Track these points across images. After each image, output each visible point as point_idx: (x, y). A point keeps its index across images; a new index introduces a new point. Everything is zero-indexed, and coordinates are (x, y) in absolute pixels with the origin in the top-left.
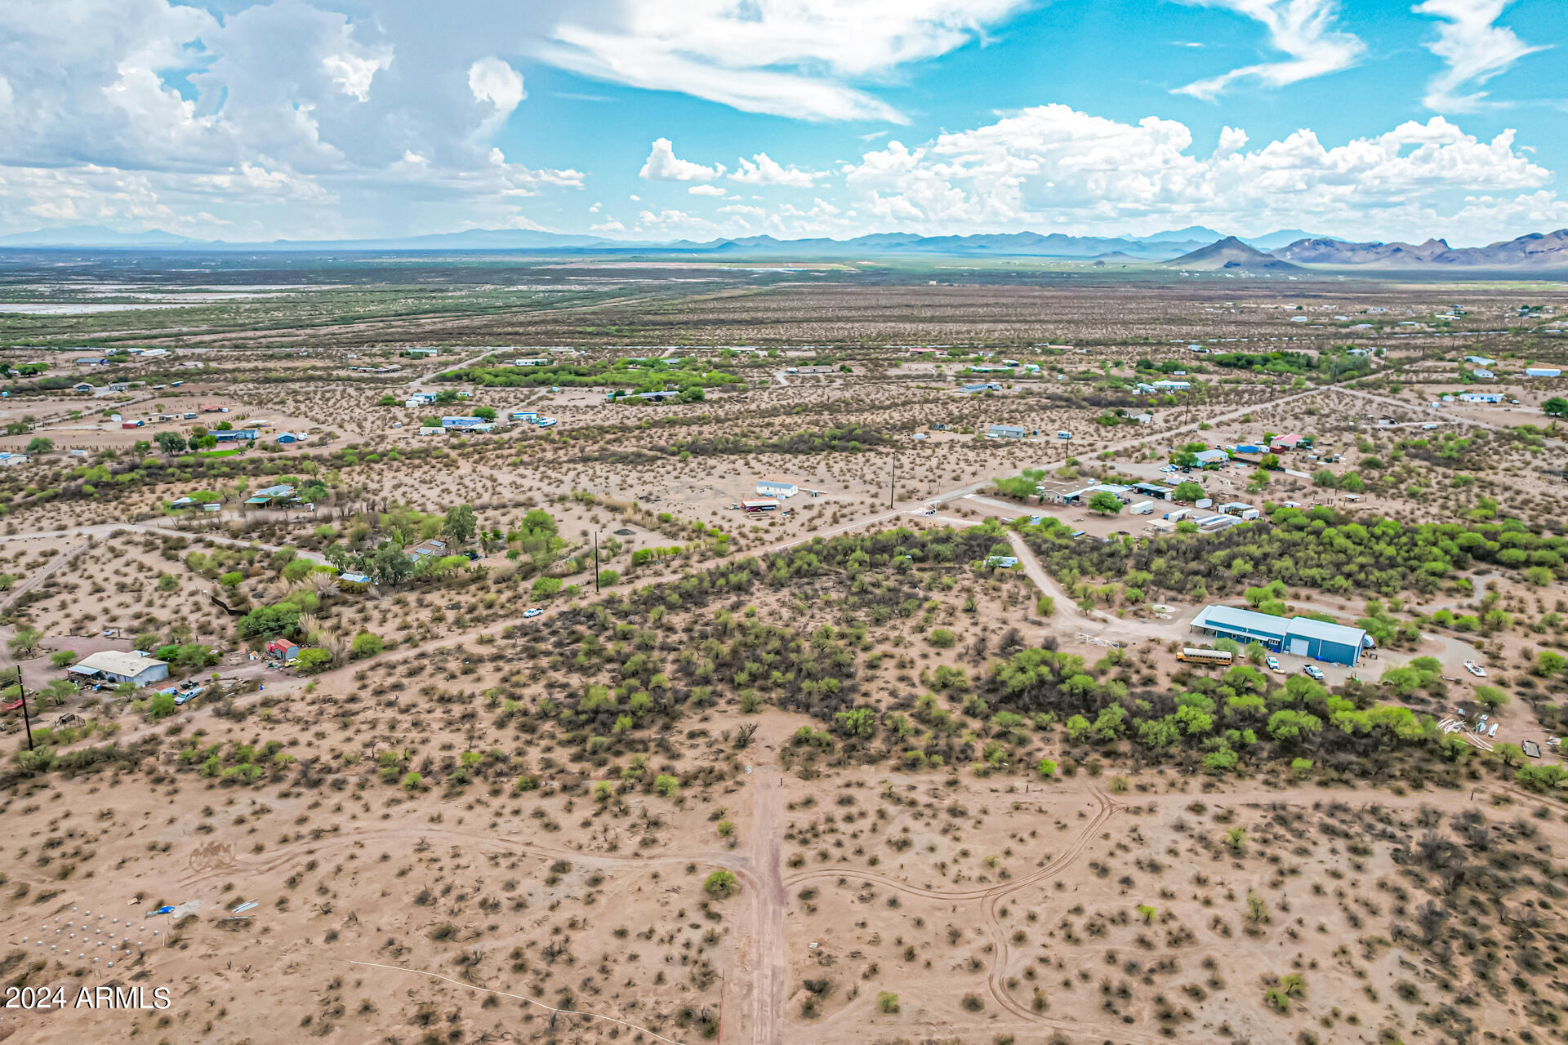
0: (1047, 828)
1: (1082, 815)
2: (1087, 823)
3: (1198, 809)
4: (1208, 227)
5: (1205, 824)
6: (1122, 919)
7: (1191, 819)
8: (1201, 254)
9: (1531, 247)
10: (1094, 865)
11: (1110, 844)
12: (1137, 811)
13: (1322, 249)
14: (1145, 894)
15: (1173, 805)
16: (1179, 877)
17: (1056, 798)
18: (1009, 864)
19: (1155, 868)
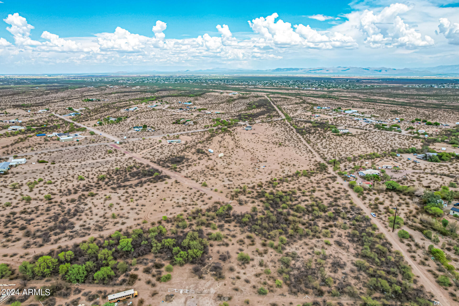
0: (158, 209)
1: (151, 214)
2: (150, 213)
3: (123, 224)
5: (120, 220)
6: (136, 200)
7: (125, 220)
10: (145, 206)
11: (143, 210)
12: (139, 219)
14: (133, 205)
15: (130, 223)
16: (127, 209)
17: (160, 216)
18: (161, 202)
19: (132, 209)
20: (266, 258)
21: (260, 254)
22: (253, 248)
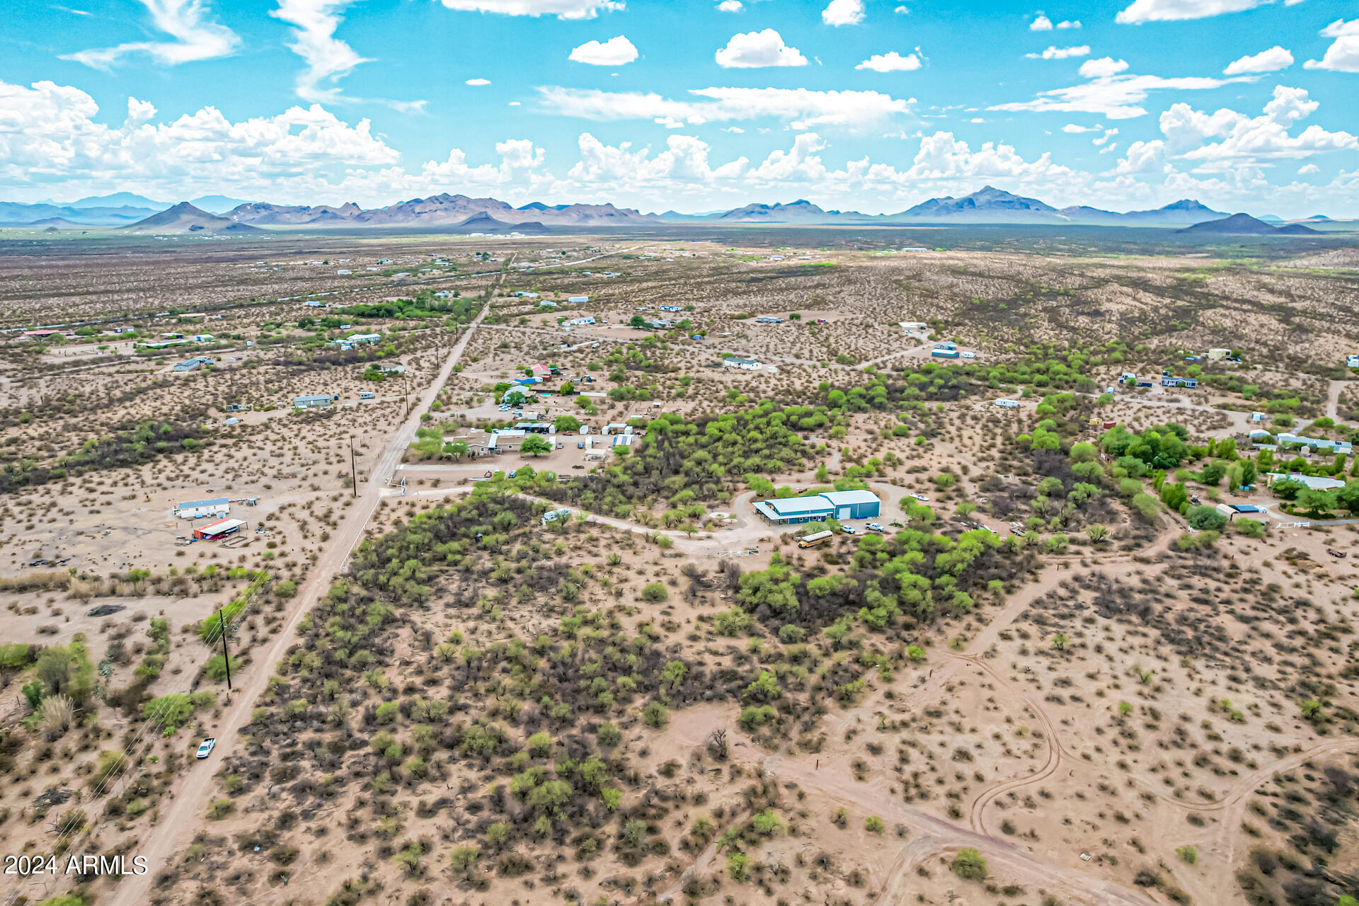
4: (135, 193)
8: (158, 219)
9: (418, 209)
13: (264, 213)
20: (611, 603)
21: (621, 609)
22: (638, 618)
